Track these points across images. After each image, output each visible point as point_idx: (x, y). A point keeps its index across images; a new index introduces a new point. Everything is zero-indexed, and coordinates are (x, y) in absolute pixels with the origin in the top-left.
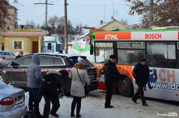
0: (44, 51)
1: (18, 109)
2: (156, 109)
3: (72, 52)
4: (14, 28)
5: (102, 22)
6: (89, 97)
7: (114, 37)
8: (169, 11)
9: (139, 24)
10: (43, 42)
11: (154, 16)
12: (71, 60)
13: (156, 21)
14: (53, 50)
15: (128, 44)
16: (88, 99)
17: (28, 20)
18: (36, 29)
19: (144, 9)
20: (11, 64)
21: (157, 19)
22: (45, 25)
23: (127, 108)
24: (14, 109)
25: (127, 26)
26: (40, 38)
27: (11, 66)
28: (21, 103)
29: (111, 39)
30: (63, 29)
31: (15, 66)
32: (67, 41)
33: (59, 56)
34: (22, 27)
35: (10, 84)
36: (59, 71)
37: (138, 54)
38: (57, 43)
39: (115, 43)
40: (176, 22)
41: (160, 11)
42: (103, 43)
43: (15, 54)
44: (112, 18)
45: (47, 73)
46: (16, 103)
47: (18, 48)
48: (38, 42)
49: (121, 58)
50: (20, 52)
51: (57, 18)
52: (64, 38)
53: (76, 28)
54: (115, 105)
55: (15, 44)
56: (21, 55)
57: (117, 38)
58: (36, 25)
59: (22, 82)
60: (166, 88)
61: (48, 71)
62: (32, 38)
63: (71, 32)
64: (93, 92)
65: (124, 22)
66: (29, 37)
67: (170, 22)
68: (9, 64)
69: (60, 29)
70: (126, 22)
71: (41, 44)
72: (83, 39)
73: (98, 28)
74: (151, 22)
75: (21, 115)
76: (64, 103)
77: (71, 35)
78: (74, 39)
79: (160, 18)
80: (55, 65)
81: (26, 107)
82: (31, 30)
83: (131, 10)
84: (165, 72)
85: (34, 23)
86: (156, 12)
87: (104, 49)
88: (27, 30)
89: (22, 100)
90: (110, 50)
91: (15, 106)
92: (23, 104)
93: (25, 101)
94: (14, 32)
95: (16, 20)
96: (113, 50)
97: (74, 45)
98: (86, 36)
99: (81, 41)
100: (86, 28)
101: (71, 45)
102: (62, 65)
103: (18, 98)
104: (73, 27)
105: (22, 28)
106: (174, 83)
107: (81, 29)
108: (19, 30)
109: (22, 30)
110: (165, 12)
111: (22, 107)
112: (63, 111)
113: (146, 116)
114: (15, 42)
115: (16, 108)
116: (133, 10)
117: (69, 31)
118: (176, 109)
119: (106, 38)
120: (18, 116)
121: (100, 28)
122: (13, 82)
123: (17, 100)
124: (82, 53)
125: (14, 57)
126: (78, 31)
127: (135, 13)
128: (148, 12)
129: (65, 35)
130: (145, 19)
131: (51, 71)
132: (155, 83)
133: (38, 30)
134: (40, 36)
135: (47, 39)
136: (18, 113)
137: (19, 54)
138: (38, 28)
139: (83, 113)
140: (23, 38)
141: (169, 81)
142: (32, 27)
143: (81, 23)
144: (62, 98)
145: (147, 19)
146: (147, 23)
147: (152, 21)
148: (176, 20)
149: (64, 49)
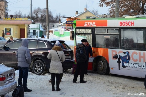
0: (30, 37)
1: (9, 84)
2: (121, 84)
3: (52, 37)
4: (5, 17)
5: (77, 12)
6: (67, 74)
7: (93, 24)
8: (132, 3)
9: (107, 14)
10: (29, 29)
11: (119, 7)
12: (52, 43)
13: (121, 11)
14: (37, 36)
15: (105, 30)
16: (66, 75)
17: (16, 11)
18: (23, 18)
19: (112, 1)
20: (3, 47)
21: (122, 10)
22: (30, 15)
23: (98, 83)
24: (6, 84)
25: (98, 15)
26: (26, 26)
27: (3, 49)
28: (11, 79)
29: (90, 26)
30: (46, 18)
31: (6, 49)
32: (49, 28)
33: (43, 40)
34: (12, 16)
35: (2, 63)
36: (42, 53)
37: (114, 39)
38: (40, 30)
39: (93, 29)
40: (137, 12)
41: (124, 3)
42: (83, 29)
43: (6, 39)
44: (86, 9)
45: (33, 55)
46: (8, 79)
47: (8, 34)
48: (24, 29)
49: (99, 42)
50: (10, 37)
51: (40, 9)
52: (46, 25)
53: (56, 18)
54: (88, 80)
55: (6, 30)
56: (11, 40)
57: (95, 25)
58: (23, 15)
59: (12, 62)
60: (137, 67)
61: (33, 53)
62: (20, 26)
63: (51, 21)
64: (70, 70)
65: (95, 12)
66: (18, 25)
67: (133, 12)
68: (1, 47)
69: (43, 18)
70: (97, 12)
71: (27, 31)
72: (61, 26)
73: (74, 17)
74: (117, 13)
75: (12, 89)
76: (47, 79)
77: (52, 23)
78: (54, 26)
79: (124, 9)
80: (39, 48)
81: (16, 83)
82: (19, 19)
83: (100, 2)
84: (136, 54)
85: (21, 13)
86: (121, 4)
87: (84, 34)
88: (16, 19)
89: (12, 77)
90: (89, 36)
91: (7, 82)
92: (13, 80)
93: (15, 78)
94: (5, 21)
95: (6, 11)
96: (91, 35)
97: (54, 32)
98: (64, 24)
99: (60, 28)
100: (64, 17)
101: (52, 31)
102: (45, 48)
103: (9, 76)
104: (53, 16)
105: (12, 18)
106: (145, 63)
107: (60, 18)
108: (9, 19)
109: (12, 19)
110: (128, 4)
111: (13, 83)
112: (46, 85)
113: (113, 89)
114: (6, 29)
115: (8, 83)
116: (102, 3)
117: (50, 20)
118: (137, 83)
119: (86, 25)
120: (9, 90)
121: (75, 17)
122: (5, 62)
123: (9, 77)
124: (61, 38)
125: (6, 42)
126: (57, 20)
127: (104, 5)
128: (115, 4)
129: (47, 23)
130: (112, 10)
131: (36, 52)
132: (128, 63)
133: (25, 19)
134: (26, 24)
135: (32, 26)
136: (9, 87)
137: (9, 39)
138: (25, 17)
139: (62, 87)
140: (12, 26)
141: (140, 61)
142: (20, 16)
143: (60, 13)
144: (45, 75)
145: (114, 10)
146: (114, 13)
147: (117, 11)
148: (137, 10)
149: (46, 35)
